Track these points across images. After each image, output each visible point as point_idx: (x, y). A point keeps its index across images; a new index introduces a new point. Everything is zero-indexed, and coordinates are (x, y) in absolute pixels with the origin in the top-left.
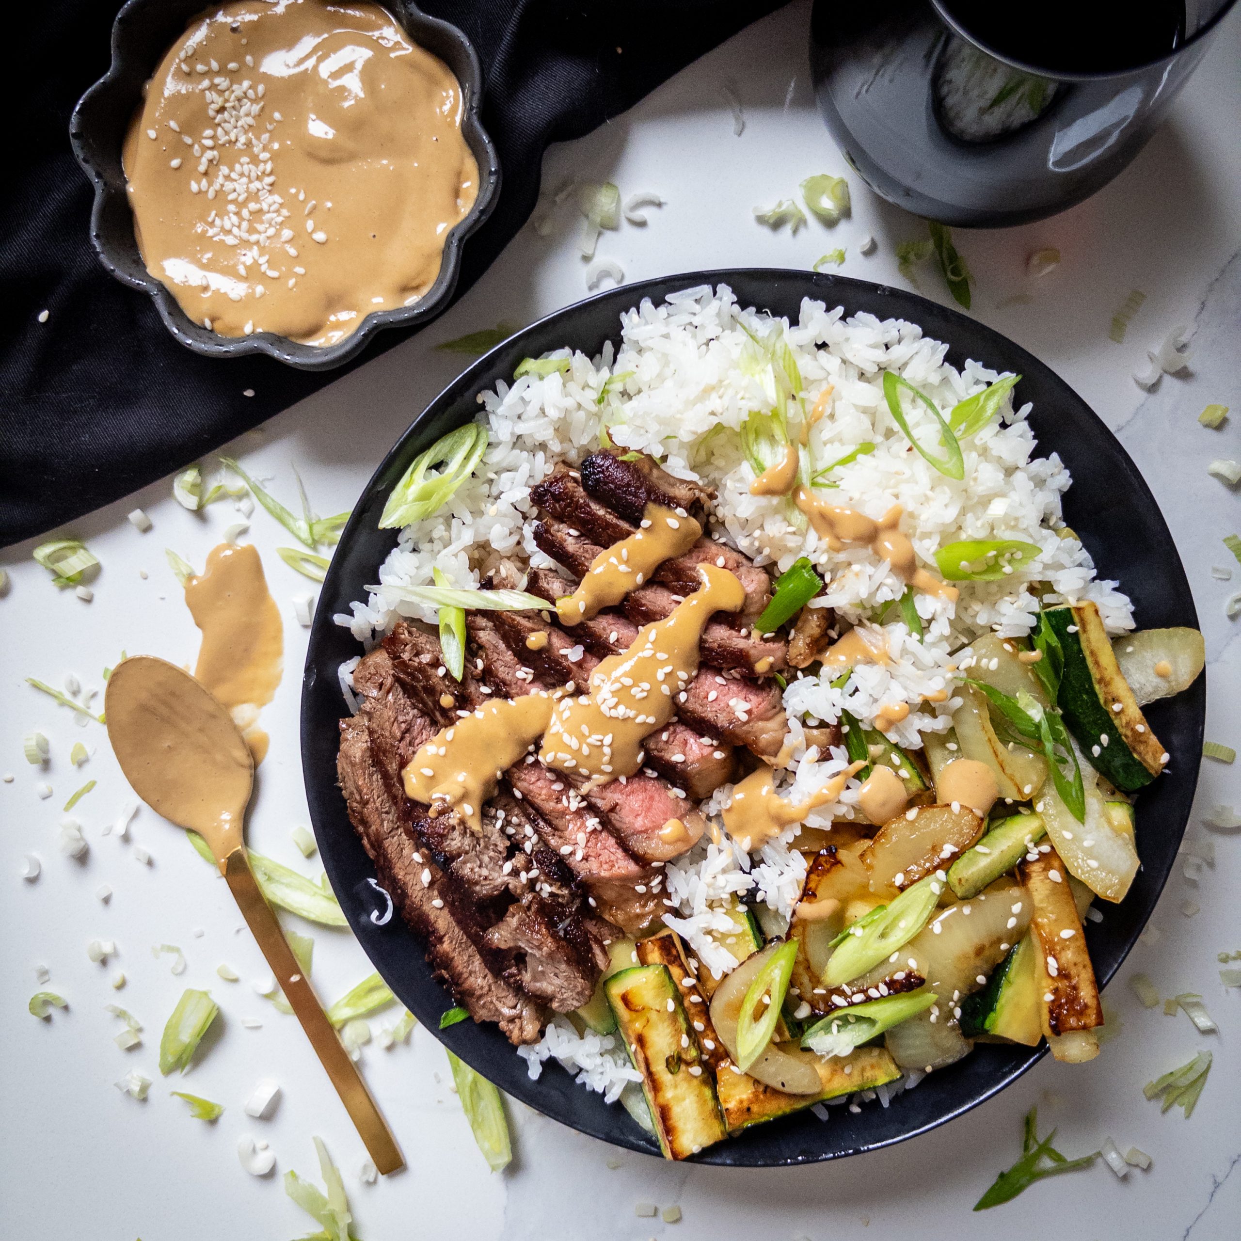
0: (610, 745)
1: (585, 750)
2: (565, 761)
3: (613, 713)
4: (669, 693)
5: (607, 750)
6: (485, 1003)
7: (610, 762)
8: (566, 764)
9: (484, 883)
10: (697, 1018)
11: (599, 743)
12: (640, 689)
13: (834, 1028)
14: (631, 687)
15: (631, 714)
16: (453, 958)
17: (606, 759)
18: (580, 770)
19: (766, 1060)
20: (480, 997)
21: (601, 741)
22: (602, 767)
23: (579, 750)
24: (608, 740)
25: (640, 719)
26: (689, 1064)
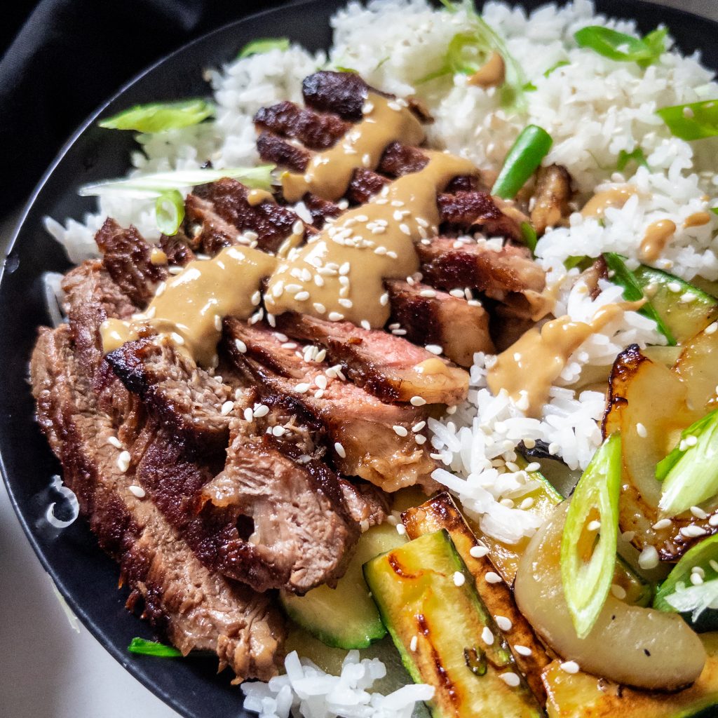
0: (348, 275)
1: (319, 281)
2: (295, 294)
3: (348, 242)
4: (409, 233)
5: (344, 280)
6: (196, 618)
7: (350, 295)
8: (297, 297)
9: (195, 412)
10: (499, 611)
11: (335, 272)
12: (376, 224)
13: (696, 578)
14: (366, 222)
15: (369, 243)
16: (154, 555)
17: (343, 291)
18: (315, 304)
19: (614, 618)
20: (190, 608)
21: (338, 270)
22: (340, 301)
23: (311, 281)
24: (345, 268)
25: (380, 250)
26: (499, 669)
